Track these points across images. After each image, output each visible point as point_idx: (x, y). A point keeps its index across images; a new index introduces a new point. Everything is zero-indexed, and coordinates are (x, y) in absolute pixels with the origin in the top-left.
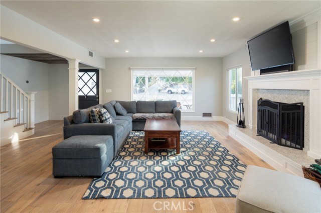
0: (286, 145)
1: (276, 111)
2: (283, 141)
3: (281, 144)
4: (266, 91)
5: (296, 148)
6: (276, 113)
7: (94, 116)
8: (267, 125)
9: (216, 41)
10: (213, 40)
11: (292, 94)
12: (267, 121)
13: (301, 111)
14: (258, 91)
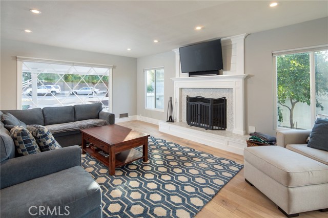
0: (216, 129)
1: (210, 105)
2: (214, 127)
3: (213, 129)
4: (191, 89)
5: (221, 130)
6: (208, 107)
7: (29, 141)
8: (199, 117)
9: (159, 41)
10: (156, 41)
11: (216, 92)
12: (199, 113)
13: (224, 103)
14: (183, 90)
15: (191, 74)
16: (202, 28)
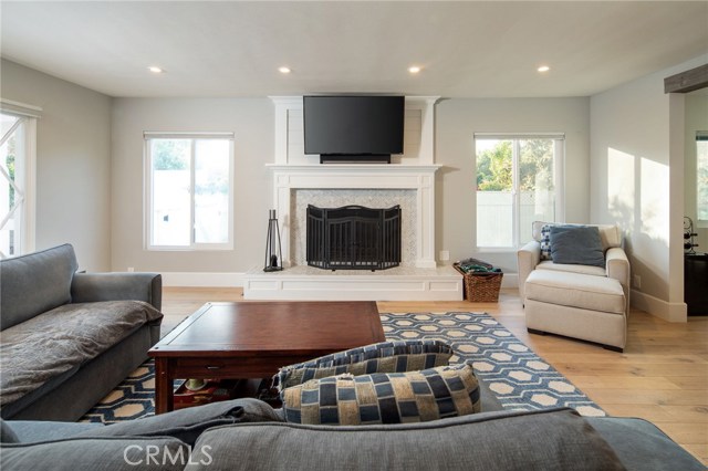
8: (354, 248)
11: (381, 195)
12: (354, 240)
13: (398, 216)
14: (298, 192)
15: (325, 158)
16: (422, 71)
